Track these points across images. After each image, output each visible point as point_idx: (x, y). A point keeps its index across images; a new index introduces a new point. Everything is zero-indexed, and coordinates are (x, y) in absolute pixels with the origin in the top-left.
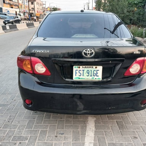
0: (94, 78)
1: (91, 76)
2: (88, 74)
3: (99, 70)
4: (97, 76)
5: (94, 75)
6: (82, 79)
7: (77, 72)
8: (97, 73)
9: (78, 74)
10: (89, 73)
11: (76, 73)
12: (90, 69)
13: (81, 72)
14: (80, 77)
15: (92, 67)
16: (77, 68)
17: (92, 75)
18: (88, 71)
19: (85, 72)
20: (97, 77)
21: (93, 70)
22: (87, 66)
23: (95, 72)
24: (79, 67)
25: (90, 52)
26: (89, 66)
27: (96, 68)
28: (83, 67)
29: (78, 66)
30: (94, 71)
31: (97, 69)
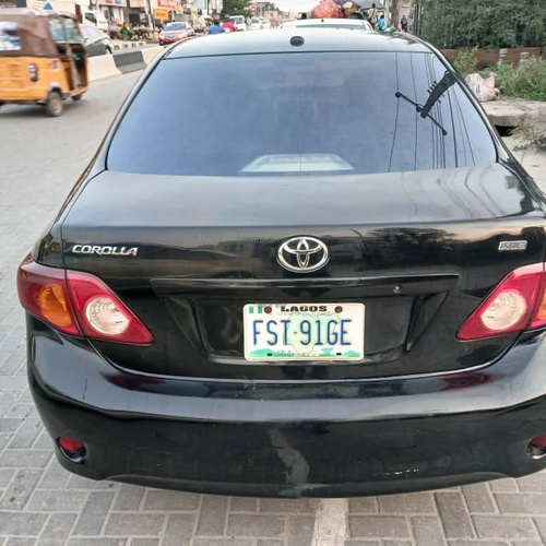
0: (334, 352)
1: (319, 343)
2: (305, 338)
3: (349, 321)
4: (343, 343)
5: (332, 338)
6: (283, 355)
7: (261, 327)
8: (343, 332)
9: (264, 337)
10: (309, 333)
11: (256, 333)
12: (312, 317)
13: (279, 329)
14: (274, 349)
15: (324, 309)
16: (260, 312)
17: (324, 339)
18: (305, 326)
19: (294, 326)
20: (344, 349)
21: (324, 319)
22: (299, 306)
23: (337, 329)
24: (268, 311)
26: (309, 305)
27: (338, 310)
28: (283, 309)
29: (264, 306)
30: (332, 324)
31: (342, 316)
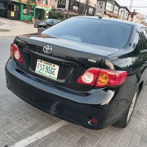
0: (51, 76)
1: (49, 73)
2: (46, 70)
3: (55, 69)
4: (53, 74)
5: (52, 72)
6: (42, 73)
8: (54, 72)
9: (40, 68)
10: (47, 69)
11: (38, 66)
12: (49, 66)
13: (42, 67)
14: (41, 71)
15: (51, 65)
17: (50, 72)
19: (45, 67)
20: (53, 76)
21: (51, 67)
22: (47, 62)
24: (41, 62)
25: (48, 49)
26: (49, 63)
27: (54, 66)
28: (44, 62)
29: (41, 60)
30: (52, 69)
